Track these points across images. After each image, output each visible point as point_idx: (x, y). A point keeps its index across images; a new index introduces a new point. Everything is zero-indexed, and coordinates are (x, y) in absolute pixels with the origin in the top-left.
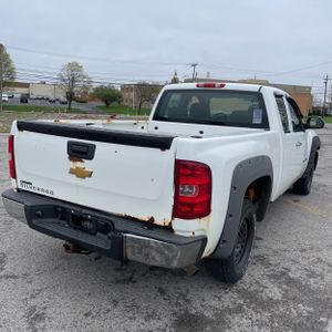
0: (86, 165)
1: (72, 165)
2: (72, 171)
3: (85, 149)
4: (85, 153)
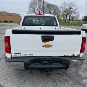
0: (51, 43)
1: (44, 44)
2: (44, 46)
3: (50, 38)
4: (51, 39)
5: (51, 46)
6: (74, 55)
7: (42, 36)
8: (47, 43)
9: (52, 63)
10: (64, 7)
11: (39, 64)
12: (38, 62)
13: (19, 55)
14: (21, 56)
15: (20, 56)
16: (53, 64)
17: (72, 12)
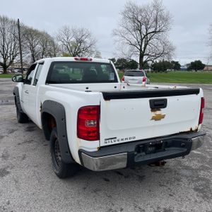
0: (163, 111)
1: (153, 114)
3: (162, 103)
5: (163, 117)
6: (191, 129)
7: (150, 101)
8: (158, 112)
9: (163, 148)
10: (66, 39)
11: (144, 153)
12: (143, 151)
13: (113, 140)
14: (117, 142)
15: (114, 143)
16: (164, 150)
17: (86, 49)
